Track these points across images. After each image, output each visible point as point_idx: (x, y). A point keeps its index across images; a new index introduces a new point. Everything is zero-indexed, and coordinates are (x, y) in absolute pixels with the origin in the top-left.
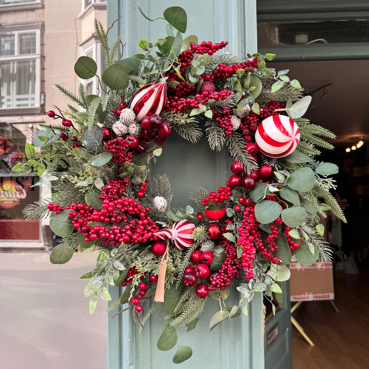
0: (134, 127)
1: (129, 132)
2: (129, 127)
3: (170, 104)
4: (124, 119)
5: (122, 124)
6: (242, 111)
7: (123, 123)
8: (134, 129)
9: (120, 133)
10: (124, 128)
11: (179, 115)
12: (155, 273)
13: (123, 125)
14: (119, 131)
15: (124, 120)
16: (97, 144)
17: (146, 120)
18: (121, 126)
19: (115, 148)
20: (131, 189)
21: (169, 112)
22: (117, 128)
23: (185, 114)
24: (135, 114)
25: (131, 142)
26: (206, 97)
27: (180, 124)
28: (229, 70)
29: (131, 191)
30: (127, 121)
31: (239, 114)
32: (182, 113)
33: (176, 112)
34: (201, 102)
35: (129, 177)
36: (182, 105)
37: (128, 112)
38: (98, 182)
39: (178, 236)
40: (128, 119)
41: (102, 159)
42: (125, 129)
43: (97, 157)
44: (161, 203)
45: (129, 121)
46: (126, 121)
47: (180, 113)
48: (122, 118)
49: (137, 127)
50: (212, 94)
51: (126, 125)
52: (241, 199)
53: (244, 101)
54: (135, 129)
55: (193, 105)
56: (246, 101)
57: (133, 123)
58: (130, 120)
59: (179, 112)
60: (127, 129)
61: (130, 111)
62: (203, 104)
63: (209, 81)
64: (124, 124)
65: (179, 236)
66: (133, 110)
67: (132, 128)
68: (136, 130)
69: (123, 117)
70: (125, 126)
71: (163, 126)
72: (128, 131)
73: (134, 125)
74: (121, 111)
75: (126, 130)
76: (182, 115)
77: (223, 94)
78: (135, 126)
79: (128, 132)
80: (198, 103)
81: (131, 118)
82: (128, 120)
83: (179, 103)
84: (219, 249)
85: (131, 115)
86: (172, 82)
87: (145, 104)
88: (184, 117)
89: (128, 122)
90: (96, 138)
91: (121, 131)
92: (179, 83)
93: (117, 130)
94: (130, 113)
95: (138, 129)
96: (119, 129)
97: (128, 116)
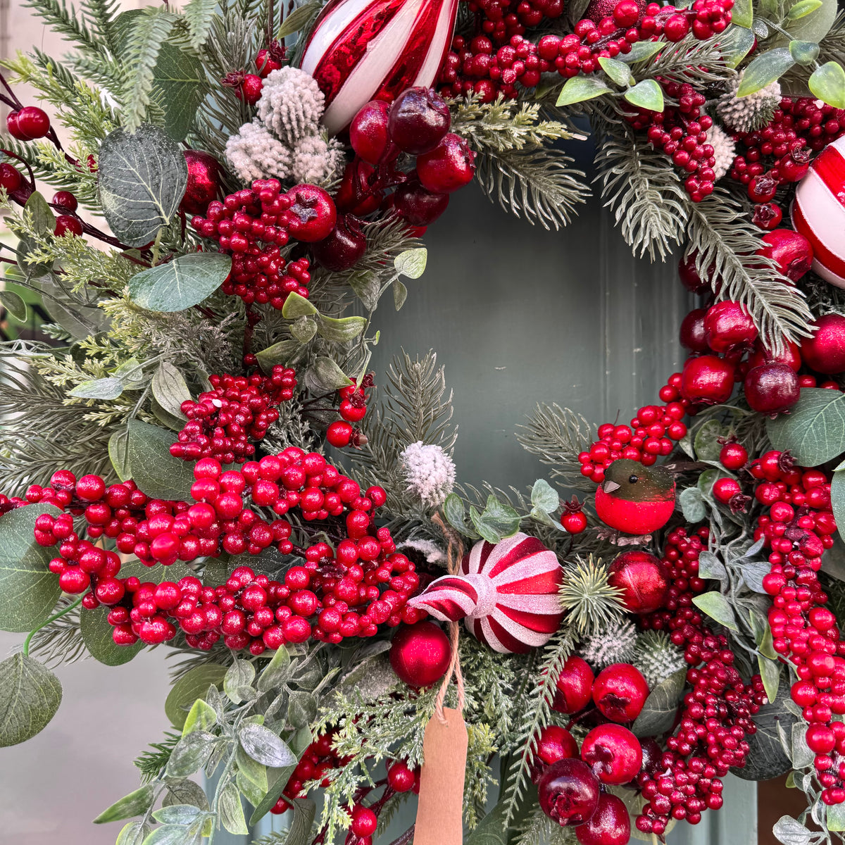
0: (316, 152)
1: (297, 175)
2: (297, 151)
4: (276, 109)
5: (267, 134)
6: (753, 101)
7: (271, 132)
8: (317, 157)
9: (260, 175)
10: (274, 152)
11: (501, 108)
12: (407, 757)
13: (272, 140)
14: (253, 167)
15: (276, 117)
16: (160, 213)
17: (374, 119)
18: (264, 143)
19: (243, 231)
20: (300, 412)
21: (459, 98)
22: (247, 151)
23: (525, 105)
24: (322, 95)
25: (307, 213)
26: (629, 28)
27: (501, 148)
29: (299, 417)
30: (290, 120)
31: (736, 115)
32: (513, 102)
33: (490, 98)
34: (608, 49)
35: (294, 362)
36: (519, 65)
37: (298, 81)
38: (165, 382)
39: (498, 605)
40: (293, 111)
41: (182, 279)
42: (281, 158)
43: (163, 272)
44: (434, 473)
45: (298, 120)
46: (285, 120)
47: (506, 99)
48: (271, 109)
49: (329, 149)
50: (656, 13)
51: (284, 142)
52: (732, 453)
53: (770, 61)
54: (320, 160)
55: (572, 58)
56: (776, 59)
57: (312, 134)
58: (303, 118)
59: (501, 96)
60: (287, 160)
61: (301, 77)
64: (276, 136)
65: (504, 603)
66: (315, 76)
67: (307, 157)
68: (324, 162)
69: (275, 102)
70: (278, 146)
71: (445, 148)
72: (290, 167)
73: (319, 142)
74: (264, 81)
75: (285, 164)
76: (515, 111)
77: (714, 9)
78: (322, 144)
79: (289, 172)
80: (595, 53)
81: (307, 106)
82: (293, 117)
83: (507, 55)
84: (656, 649)
85: (308, 94)
87: (369, 45)
88: (521, 115)
89: (294, 123)
90: (157, 185)
91: (265, 164)
93: (248, 160)
94: (304, 85)
95: (333, 159)
96: (256, 157)
97: (297, 99)
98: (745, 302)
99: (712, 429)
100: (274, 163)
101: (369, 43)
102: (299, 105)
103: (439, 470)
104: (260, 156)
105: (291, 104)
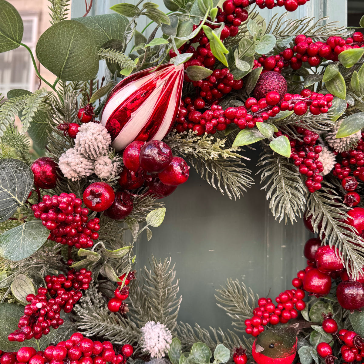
0: (106, 164)
1: (97, 174)
2: (96, 163)
3: (186, 116)
4: (82, 146)
5: (79, 156)
6: (345, 139)
7: (82, 154)
8: (106, 167)
9: (76, 175)
10: (83, 165)
11: (206, 140)
13: (81, 159)
14: (71, 172)
15: (83, 149)
16: (16, 202)
17: (133, 152)
18: (77, 160)
20: (97, 288)
21: (185, 133)
22: (68, 164)
23: (218, 140)
24: (109, 136)
25: (95, 200)
26: (274, 106)
27: (206, 158)
28: (321, 49)
29: (96, 290)
30: (90, 151)
31: (336, 145)
32: (212, 138)
33: (201, 134)
34: (262, 117)
36: (214, 121)
37: (95, 131)
38: (19, 284)
40: (92, 147)
41: (24, 239)
42: (87, 167)
43: (16, 233)
44: (157, 345)
45: (95, 150)
46: (88, 151)
47: (209, 136)
48: (80, 145)
49: (113, 163)
50: (289, 99)
51: (89, 158)
52: (329, 325)
53: (355, 119)
54: (108, 168)
55: (243, 121)
56: (358, 119)
57: (105, 155)
58: (97, 150)
59: (206, 134)
60: (91, 167)
61: (98, 128)
62: (265, 120)
63: (273, 70)
64: (85, 157)
66: (106, 127)
67: (101, 167)
68: (110, 169)
69: (82, 142)
70: (85, 161)
71: (172, 166)
72: (92, 170)
73: (107, 159)
74: (79, 129)
75: (89, 169)
76: (214, 142)
77: (322, 102)
78: (109, 161)
79: (93, 172)
80: (255, 119)
81: (99, 144)
82: (92, 149)
83: (209, 115)
85: (100, 138)
86: (194, 70)
87: (132, 115)
88: (216, 145)
89: (93, 152)
90: (14, 189)
91: (78, 171)
92: (210, 72)
93: (69, 169)
94: (98, 133)
95: (115, 167)
96: (72, 168)
97: (94, 141)
98: (338, 249)
99: (319, 305)
100: (83, 170)
101: (132, 114)
102: (95, 144)
103: (161, 343)
104: (75, 167)
105: (90, 143)
